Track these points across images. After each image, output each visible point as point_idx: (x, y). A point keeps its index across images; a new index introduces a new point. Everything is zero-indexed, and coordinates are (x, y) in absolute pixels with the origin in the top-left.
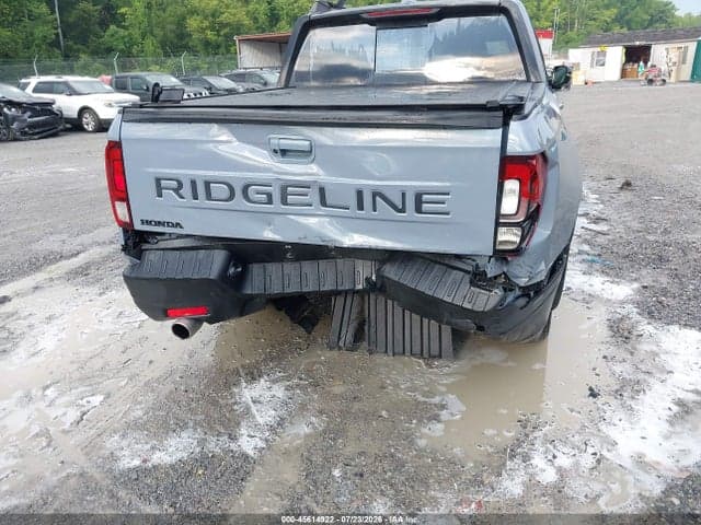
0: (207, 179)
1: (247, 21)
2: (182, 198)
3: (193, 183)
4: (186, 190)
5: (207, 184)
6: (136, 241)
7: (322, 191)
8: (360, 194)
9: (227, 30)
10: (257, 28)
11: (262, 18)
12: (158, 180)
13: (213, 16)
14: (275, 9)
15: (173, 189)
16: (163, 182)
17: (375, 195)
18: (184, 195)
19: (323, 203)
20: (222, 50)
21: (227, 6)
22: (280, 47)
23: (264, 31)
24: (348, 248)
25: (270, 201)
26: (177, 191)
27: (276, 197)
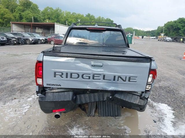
0: (71, 72)
1: (13, 18)
2: (63, 78)
3: (67, 74)
4: (64, 76)
5: (71, 74)
6: (42, 90)
7: (104, 76)
8: (115, 77)
9: (6, 20)
10: (16, 20)
11: (17, 17)
12: (55, 73)
13: (2, 15)
14: (21, 15)
15: (60, 75)
16: (57, 73)
17: (119, 77)
18: (63, 77)
19: (104, 79)
20: (5, 25)
21: (7, 13)
22: (24, 26)
23: (18, 21)
24: (110, 90)
25: (89, 78)
26: (61, 76)
27: (91, 77)
